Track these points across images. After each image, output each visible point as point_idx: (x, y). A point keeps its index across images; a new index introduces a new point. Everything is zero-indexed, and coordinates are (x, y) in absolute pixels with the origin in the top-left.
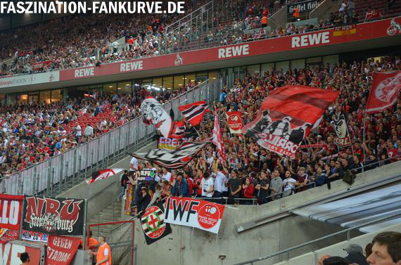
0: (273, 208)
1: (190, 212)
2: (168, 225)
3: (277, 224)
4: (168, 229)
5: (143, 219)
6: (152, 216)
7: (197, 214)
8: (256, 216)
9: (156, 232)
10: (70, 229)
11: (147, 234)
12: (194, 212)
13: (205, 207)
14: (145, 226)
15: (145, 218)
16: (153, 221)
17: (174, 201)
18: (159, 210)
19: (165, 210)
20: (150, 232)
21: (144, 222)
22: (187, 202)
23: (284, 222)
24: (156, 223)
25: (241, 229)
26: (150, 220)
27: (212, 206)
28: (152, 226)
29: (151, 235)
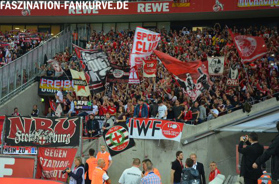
0: (203, 128)
1: (154, 129)
2: (132, 140)
3: (206, 139)
4: (132, 143)
5: (106, 136)
6: (115, 134)
7: (161, 130)
8: (194, 133)
9: (120, 146)
10: (68, 141)
11: (111, 148)
12: (159, 129)
13: (167, 124)
14: (109, 142)
15: (108, 135)
16: (117, 138)
17: (138, 121)
18: (123, 128)
19: (130, 128)
20: (114, 146)
21: (108, 138)
22: (150, 122)
23: (210, 138)
24: (121, 139)
25: (186, 142)
26: (113, 136)
27: (173, 124)
28: (116, 141)
29: (116, 148)
